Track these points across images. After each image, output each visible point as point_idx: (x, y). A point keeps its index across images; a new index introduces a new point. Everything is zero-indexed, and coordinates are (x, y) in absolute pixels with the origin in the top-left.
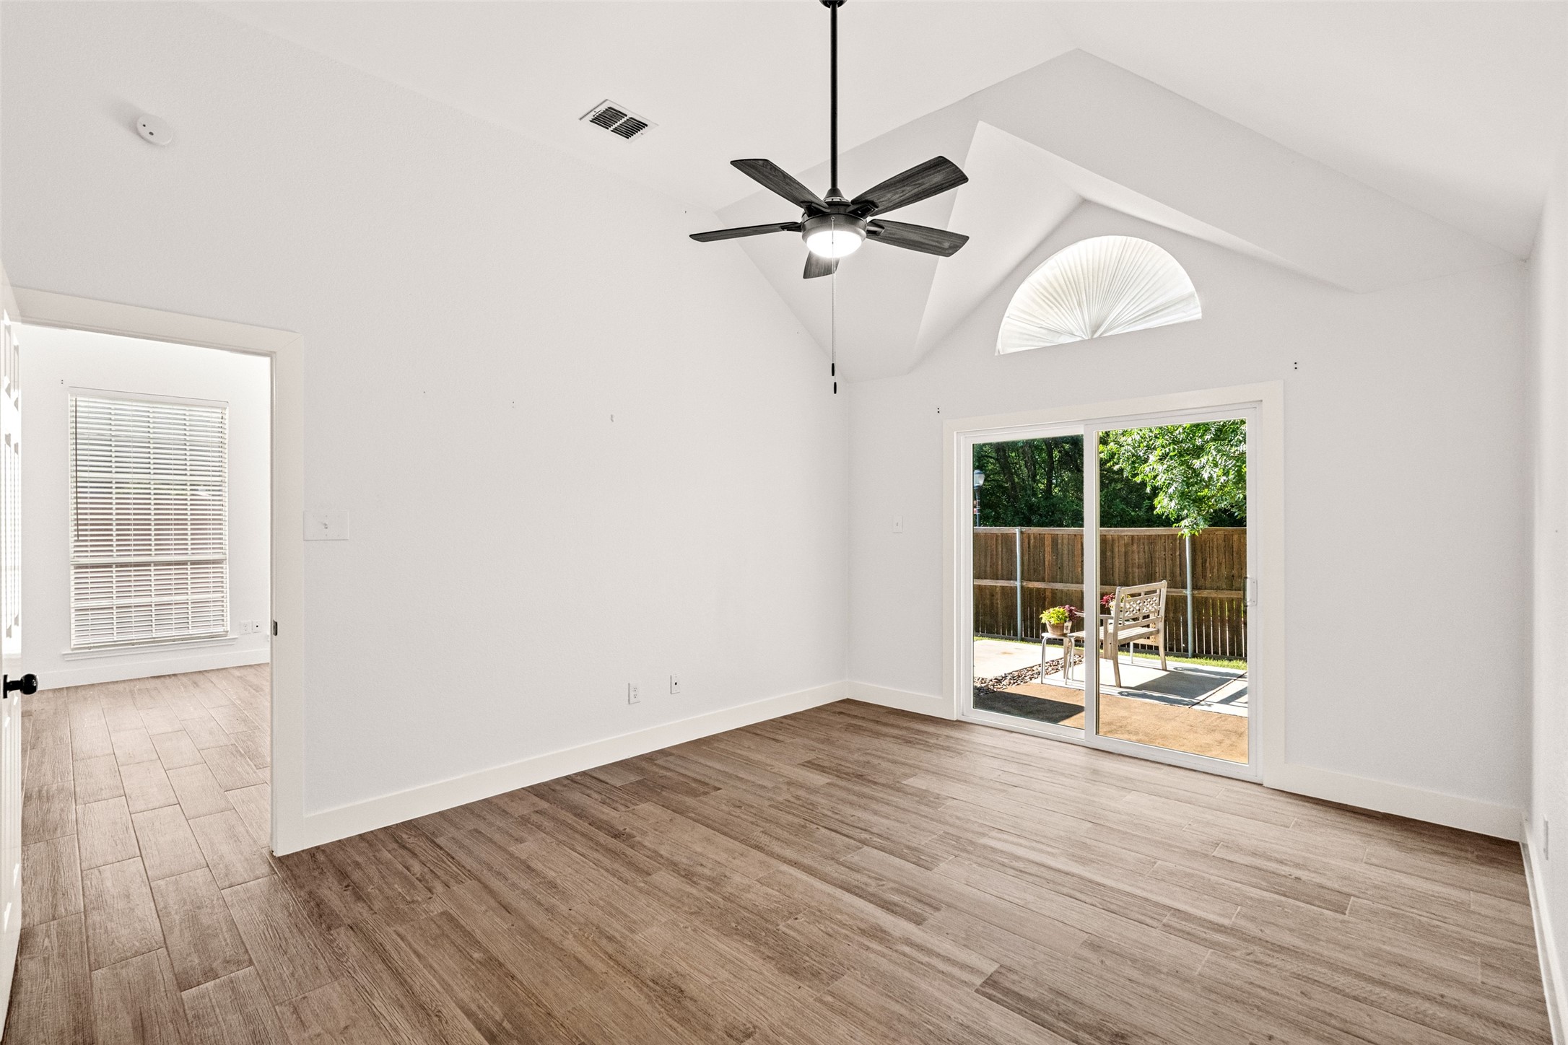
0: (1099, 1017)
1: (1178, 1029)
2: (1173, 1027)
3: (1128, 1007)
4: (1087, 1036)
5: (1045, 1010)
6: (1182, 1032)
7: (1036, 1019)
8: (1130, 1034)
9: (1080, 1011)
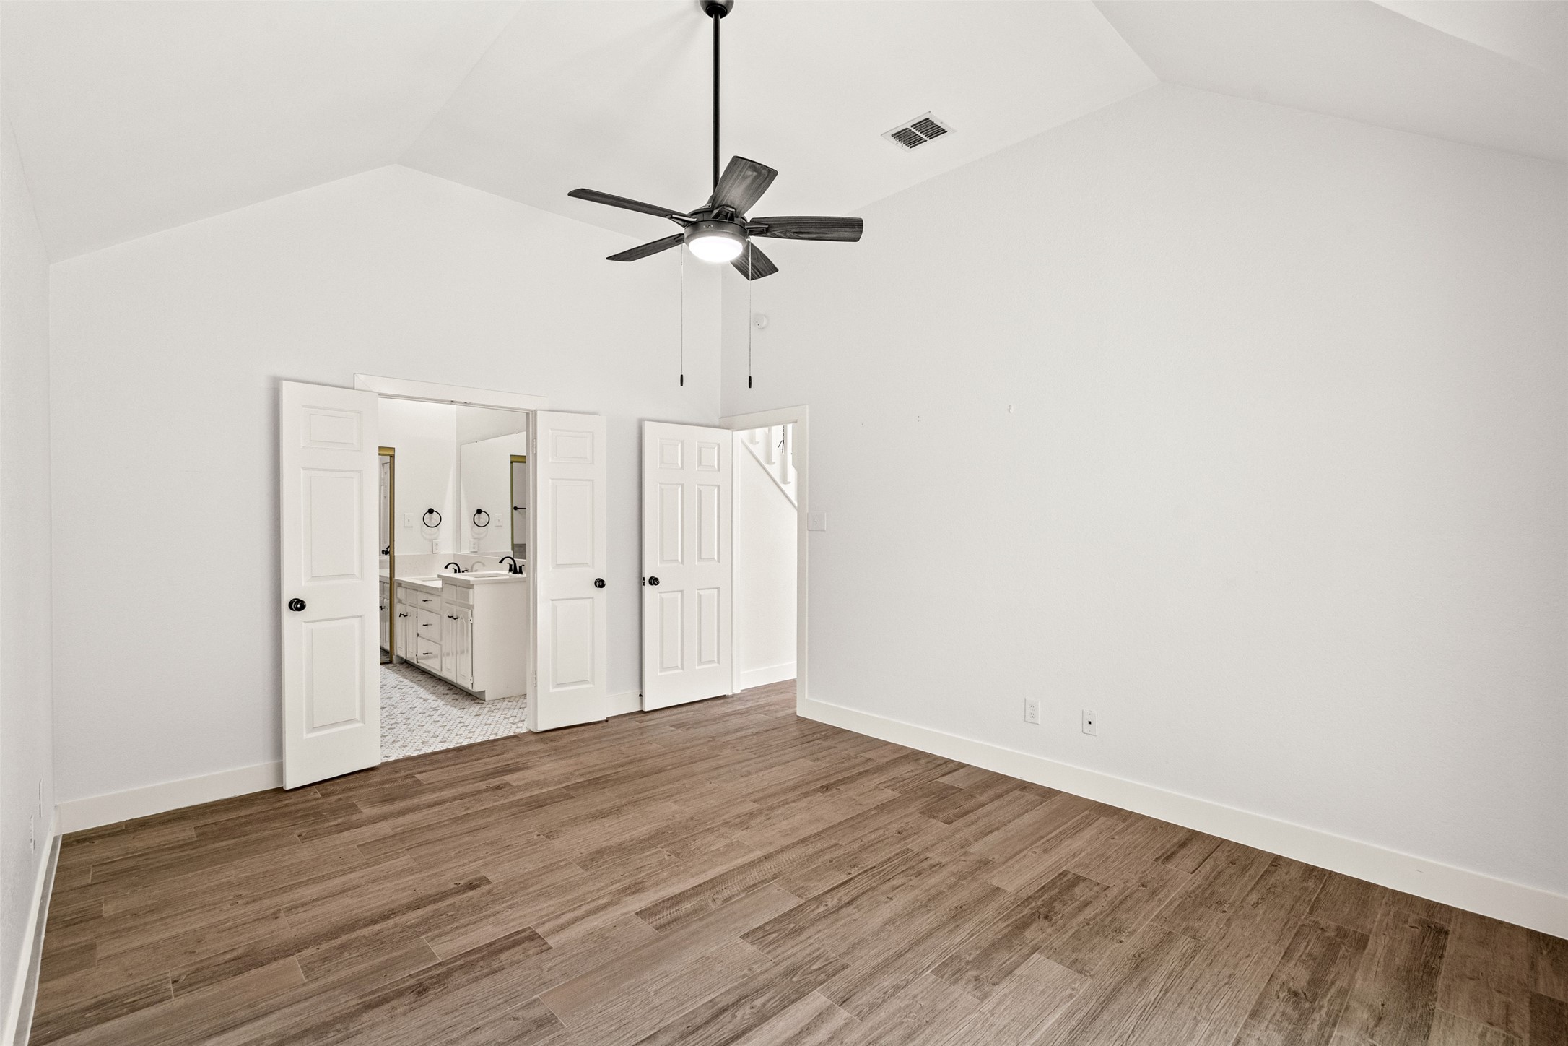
0: (451, 987)
1: (396, 1034)
2: (401, 1032)
3: (447, 1011)
4: (438, 972)
5: (482, 958)
6: (392, 1035)
7: (478, 950)
8: (418, 998)
9: (464, 978)
